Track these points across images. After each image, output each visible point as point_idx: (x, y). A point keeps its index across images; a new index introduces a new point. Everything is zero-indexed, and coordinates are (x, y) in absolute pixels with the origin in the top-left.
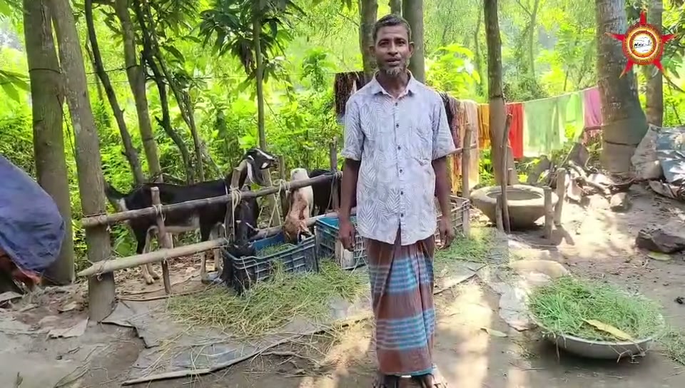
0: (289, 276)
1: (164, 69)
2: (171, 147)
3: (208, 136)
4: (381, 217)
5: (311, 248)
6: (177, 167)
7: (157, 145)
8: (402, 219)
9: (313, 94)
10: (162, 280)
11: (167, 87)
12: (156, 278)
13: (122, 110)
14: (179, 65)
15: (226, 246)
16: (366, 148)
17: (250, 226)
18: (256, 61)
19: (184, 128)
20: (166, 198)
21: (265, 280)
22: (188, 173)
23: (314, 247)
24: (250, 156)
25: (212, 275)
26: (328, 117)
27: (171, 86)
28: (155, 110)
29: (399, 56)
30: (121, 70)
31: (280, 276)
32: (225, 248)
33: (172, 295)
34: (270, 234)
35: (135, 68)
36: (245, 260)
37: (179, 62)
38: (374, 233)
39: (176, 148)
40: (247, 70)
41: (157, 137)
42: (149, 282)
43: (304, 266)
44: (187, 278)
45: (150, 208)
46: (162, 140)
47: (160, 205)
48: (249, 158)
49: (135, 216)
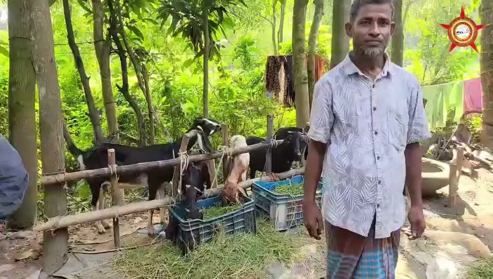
0: (230, 237)
1: (126, 45)
2: (127, 109)
3: (158, 101)
4: (353, 205)
5: (250, 212)
6: (131, 125)
7: (116, 106)
8: (379, 210)
9: (242, 72)
10: (112, 230)
11: (128, 60)
12: (107, 228)
13: (88, 76)
14: (138, 42)
15: (173, 205)
16: (336, 130)
17: (198, 190)
18: (204, 42)
19: (140, 94)
20: (121, 158)
21: (207, 241)
22: (141, 134)
23: (253, 211)
24: (199, 127)
25: (157, 228)
26: (254, 91)
27: (132, 60)
28: (118, 78)
29: (380, 37)
30: (90, 43)
31: (222, 238)
32: (172, 207)
33: (121, 249)
34: (212, 195)
35: (102, 43)
36: (191, 223)
37: (139, 40)
38: (344, 221)
39: (131, 109)
40: (196, 49)
41: (117, 100)
42: (101, 231)
43: (244, 227)
44: (135, 229)
45: (106, 169)
46: (121, 102)
47: (115, 166)
48: (199, 129)
49: (91, 175)
